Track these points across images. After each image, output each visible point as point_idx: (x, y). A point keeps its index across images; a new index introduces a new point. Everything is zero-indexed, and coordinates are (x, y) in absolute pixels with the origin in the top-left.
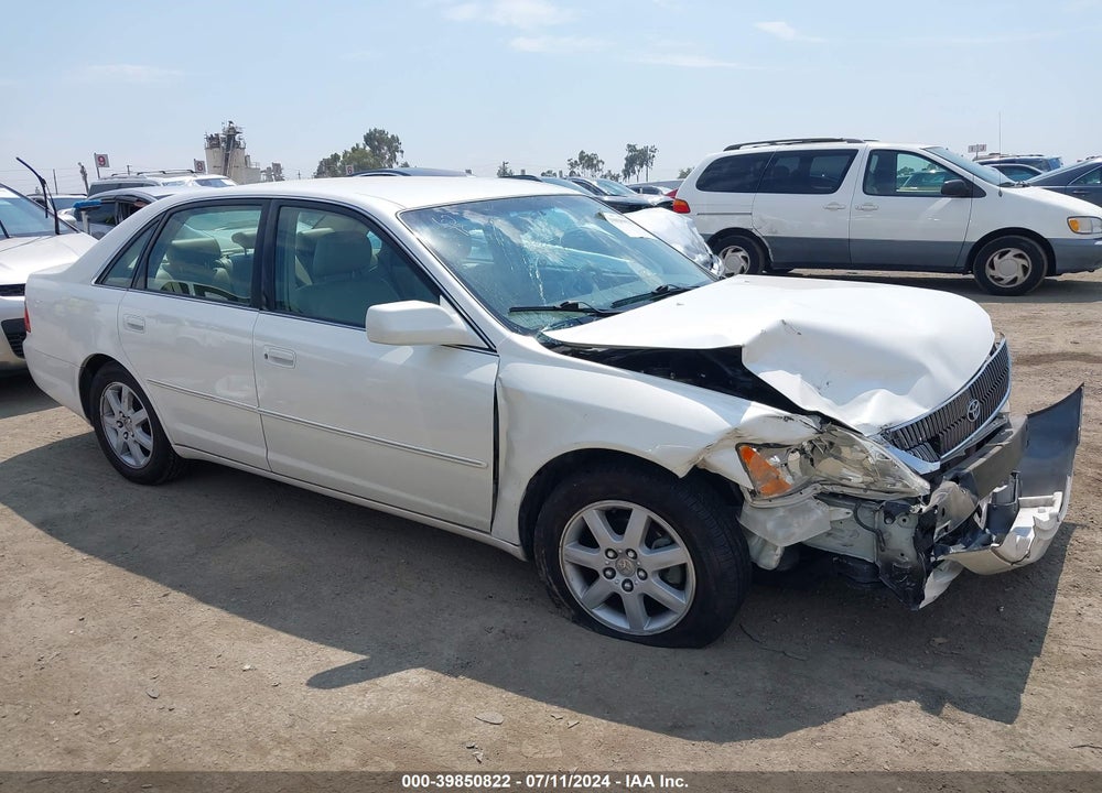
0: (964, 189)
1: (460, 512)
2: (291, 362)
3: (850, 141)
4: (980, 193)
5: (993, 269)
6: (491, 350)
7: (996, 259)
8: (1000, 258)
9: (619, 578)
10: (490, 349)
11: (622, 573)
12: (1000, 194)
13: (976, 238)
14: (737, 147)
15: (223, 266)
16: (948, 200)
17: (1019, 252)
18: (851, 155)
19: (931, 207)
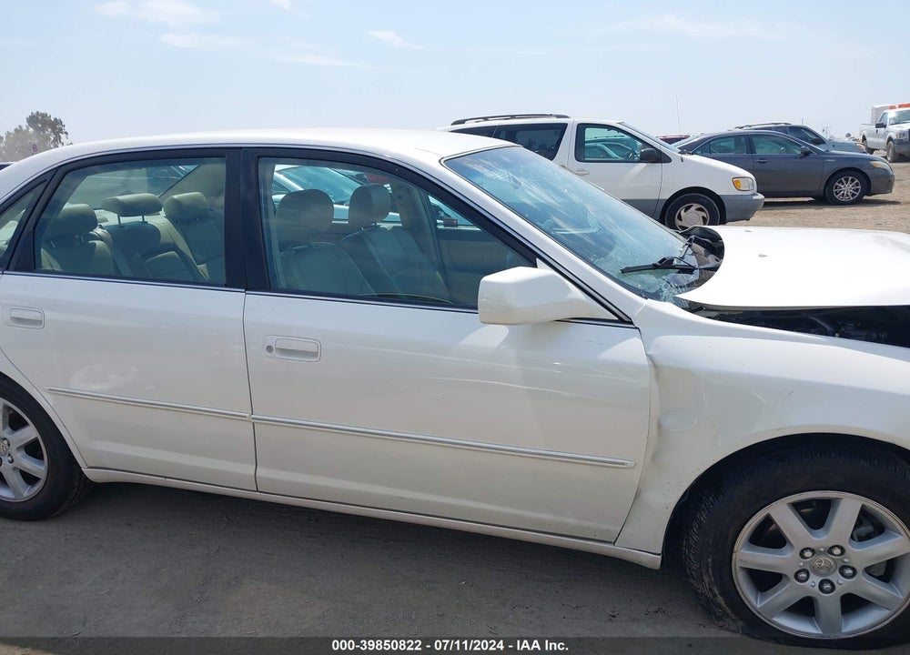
0: (655, 156)
1: (571, 521)
2: (314, 354)
3: (558, 117)
4: (668, 160)
5: (681, 220)
6: (623, 321)
7: (682, 213)
8: (685, 211)
9: (815, 580)
10: (621, 321)
11: (817, 573)
12: (682, 160)
13: (667, 196)
14: (462, 122)
15: (100, 238)
16: (643, 165)
17: (701, 206)
18: (562, 128)
19: (631, 171)
